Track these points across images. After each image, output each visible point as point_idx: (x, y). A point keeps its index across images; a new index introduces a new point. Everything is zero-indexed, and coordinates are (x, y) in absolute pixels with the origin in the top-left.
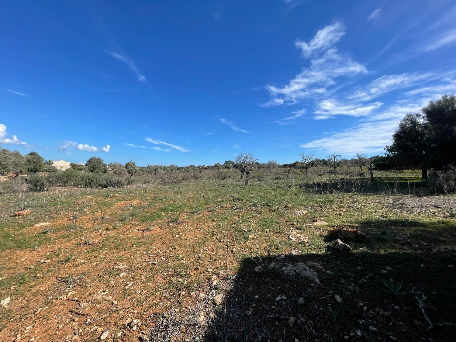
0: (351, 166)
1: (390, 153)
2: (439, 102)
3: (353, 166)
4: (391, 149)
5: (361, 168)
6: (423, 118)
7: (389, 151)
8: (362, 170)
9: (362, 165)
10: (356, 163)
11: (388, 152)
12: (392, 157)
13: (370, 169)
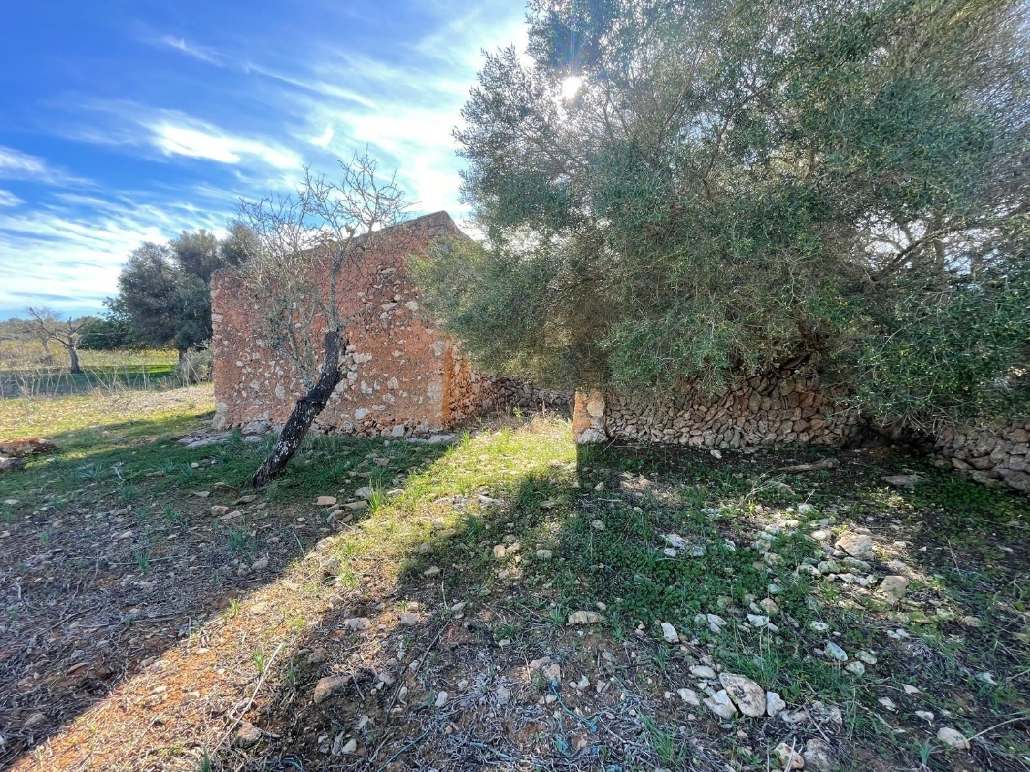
0: (11, 340)
1: (118, 313)
2: (196, 237)
3: (17, 338)
4: (118, 307)
5: (44, 344)
6: (173, 257)
7: (113, 309)
8: (47, 350)
9: (47, 338)
10: (28, 332)
11: (111, 311)
12: (122, 324)
13: (71, 346)
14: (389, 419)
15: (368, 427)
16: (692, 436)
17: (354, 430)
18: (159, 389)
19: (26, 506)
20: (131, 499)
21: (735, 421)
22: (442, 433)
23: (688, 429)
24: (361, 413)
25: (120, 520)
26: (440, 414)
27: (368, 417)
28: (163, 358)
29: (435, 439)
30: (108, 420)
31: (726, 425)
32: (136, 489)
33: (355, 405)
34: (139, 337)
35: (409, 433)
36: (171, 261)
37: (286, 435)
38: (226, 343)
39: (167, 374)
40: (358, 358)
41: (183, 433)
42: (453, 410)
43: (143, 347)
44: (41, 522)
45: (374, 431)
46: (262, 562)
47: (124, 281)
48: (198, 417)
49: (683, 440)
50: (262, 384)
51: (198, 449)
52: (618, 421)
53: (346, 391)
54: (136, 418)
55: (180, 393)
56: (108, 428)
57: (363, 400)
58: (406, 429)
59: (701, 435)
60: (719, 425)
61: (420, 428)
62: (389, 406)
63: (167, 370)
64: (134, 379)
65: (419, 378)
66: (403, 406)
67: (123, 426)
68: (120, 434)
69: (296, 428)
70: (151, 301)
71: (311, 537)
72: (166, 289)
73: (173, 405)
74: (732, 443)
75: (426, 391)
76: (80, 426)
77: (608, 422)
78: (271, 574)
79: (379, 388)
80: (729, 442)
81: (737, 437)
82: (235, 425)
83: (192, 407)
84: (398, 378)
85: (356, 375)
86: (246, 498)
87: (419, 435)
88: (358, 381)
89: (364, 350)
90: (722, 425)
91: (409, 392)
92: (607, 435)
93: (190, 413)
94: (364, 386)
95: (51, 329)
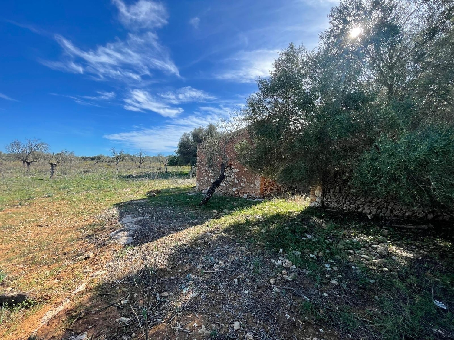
0: (153, 162)
1: (177, 155)
4: (177, 153)
6: (191, 136)
12: (178, 157)
13: (165, 165)
14: (243, 192)
15: (236, 194)
16: (365, 209)
17: (232, 195)
18: (184, 179)
19: (155, 204)
20: (174, 205)
21: (388, 204)
22: (259, 198)
23: (362, 206)
24: (234, 189)
25: (171, 209)
26: (259, 191)
27: (236, 191)
28: (187, 169)
29: (256, 200)
30: (172, 187)
31: (383, 205)
32: (175, 203)
33: (233, 187)
34: (182, 162)
35: (248, 197)
36: (191, 138)
37: (208, 193)
38: (200, 165)
39: (187, 174)
40: (235, 171)
41: (187, 192)
42: (265, 190)
43: (183, 165)
44: (158, 207)
45: (238, 195)
46: (196, 221)
47: (179, 145)
48: (192, 187)
49: (360, 210)
50: (208, 178)
51: (190, 196)
52: (329, 199)
53: (230, 181)
54: (178, 186)
55: (189, 180)
56: (172, 189)
57: (235, 185)
58: (248, 196)
59: (369, 209)
60: (379, 205)
61: (252, 196)
62: (243, 187)
63: (187, 173)
64: (179, 175)
65: (253, 178)
66: (247, 187)
67: (175, 189)
68: (174, 191)
69: (211, 191)
70: (185, 151)
71: (207, 219)
72: (189, 147)
73: (187, 183)
74: (386, 214)
75: (255, 183)
76: (166, 188)
77: (324, 199)
78: (196, 224)
79: (240, 181)
80: (384, 214)
81: (388, 212)
82: (200, 190)
83: (191, 184)
84: (246, 178)
85: (234, 176)
86: (197, 208)
87: (252, 198)
88: (234, 179)
89: (236, 168)
90: (380, 205)
91: (249, 183)
92: (323, 204)
93: (191, 186)
94: (235, 180)
95: (162, 159)
